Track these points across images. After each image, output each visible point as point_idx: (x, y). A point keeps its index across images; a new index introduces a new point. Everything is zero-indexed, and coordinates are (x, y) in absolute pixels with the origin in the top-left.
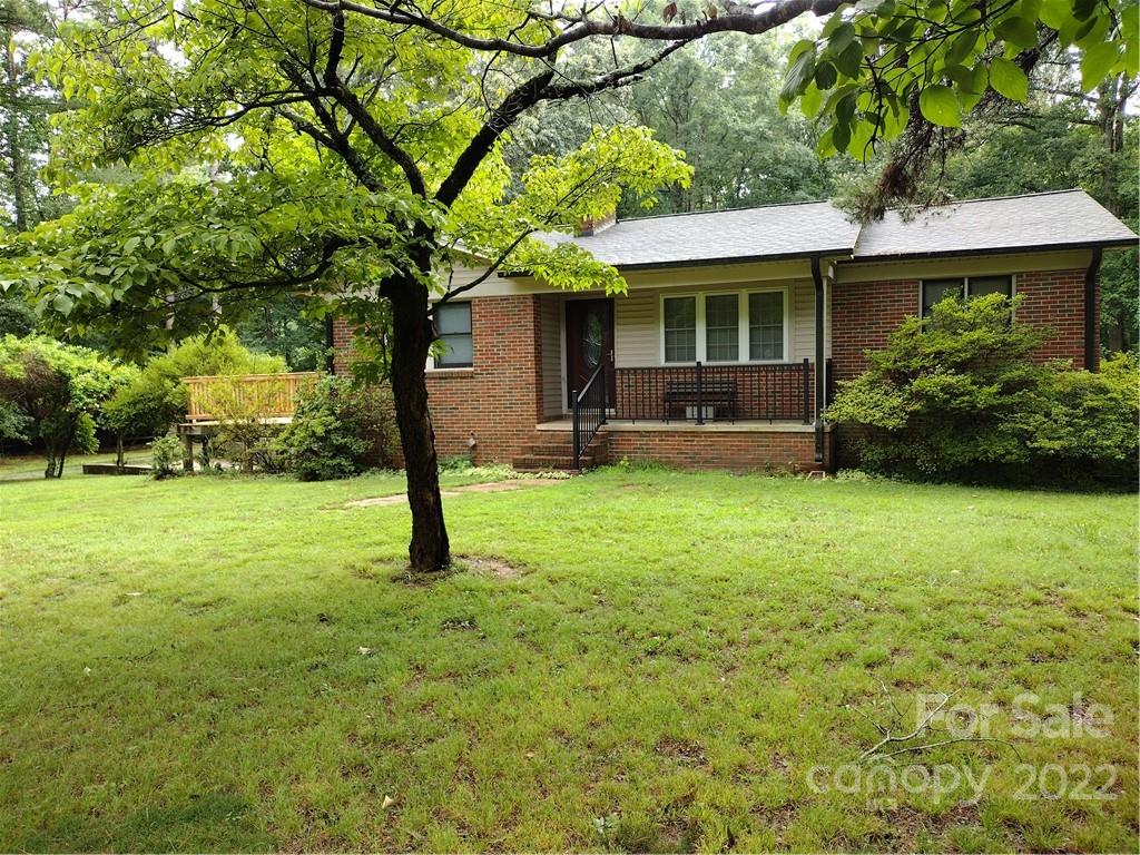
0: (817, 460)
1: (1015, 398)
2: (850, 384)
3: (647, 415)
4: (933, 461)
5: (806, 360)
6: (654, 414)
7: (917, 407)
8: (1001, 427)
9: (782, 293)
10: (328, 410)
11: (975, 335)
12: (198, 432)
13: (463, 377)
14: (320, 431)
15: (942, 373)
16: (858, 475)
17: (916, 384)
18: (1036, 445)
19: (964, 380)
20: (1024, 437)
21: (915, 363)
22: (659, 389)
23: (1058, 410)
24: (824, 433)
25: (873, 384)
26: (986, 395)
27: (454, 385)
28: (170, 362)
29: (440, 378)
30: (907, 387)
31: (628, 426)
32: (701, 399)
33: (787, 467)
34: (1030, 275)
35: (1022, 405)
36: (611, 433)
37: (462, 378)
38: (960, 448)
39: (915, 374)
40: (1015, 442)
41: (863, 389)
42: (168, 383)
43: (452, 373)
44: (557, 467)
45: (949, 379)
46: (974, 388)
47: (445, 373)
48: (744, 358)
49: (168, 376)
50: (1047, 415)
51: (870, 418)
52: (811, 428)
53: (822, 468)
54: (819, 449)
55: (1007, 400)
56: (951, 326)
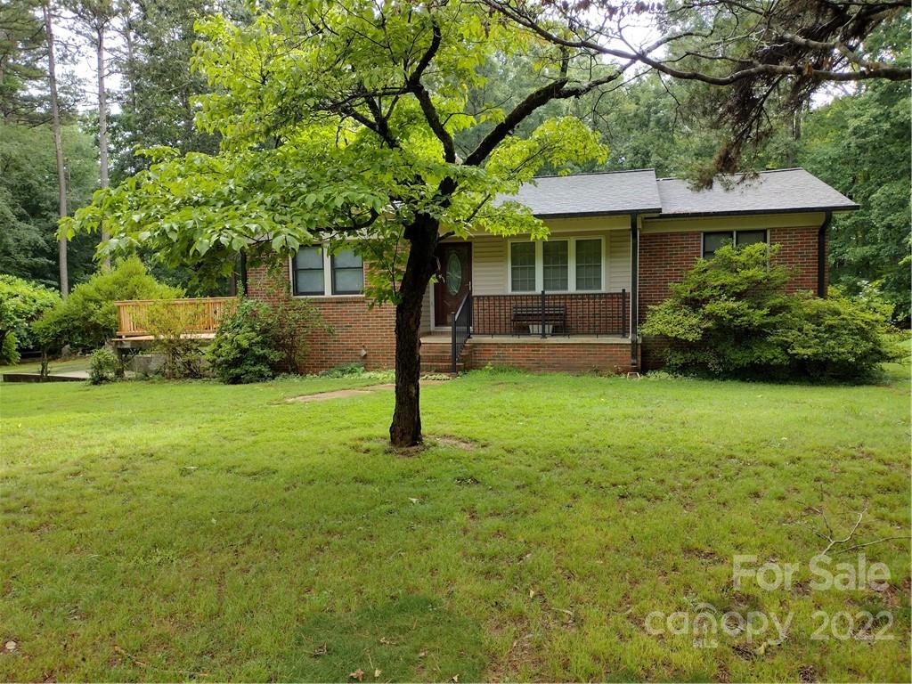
0: (633, 364)
1: (777, 318)
2: (657, 308)
3: (498, 332)
4: (720, 364)
5: (624, 290)
6: (503, 331)
7: (710, 324)
8: (770, 339)
9: (600, 240)
10: (250, 327)
11: (750, 273)
12: (128, 346)
13: (356, 301)
14: (245, 344)
15: (726, 300)
16: (663, 375)
17: (708, 308)
18: (794, 352)
19: (742, 305)
20: (785, 346)
21: (707, 293)
22: (506, 312)
23: (808, 326)
24: (637, 344)
25: (675, 309)
26: (758, 317)
27: (348, 307)
28: (92, 289)
29: (337, 303)
30: (701, 310)
31: (488, 339)
32: (543, 319)
33: (612, 369)
34: (779, 230)
35: (782, 323)
36: (475, 345)
37: (354, 302)
38: (739, 355)
39: (706, 301)
40: (779, 350)
41: (668, 312)
42: (92, 306)
43: (347, 298)
44: (438, 371)
45: (732, 304)
46: (751, 311)
47: (342, 298)
48: (572, 288)
49: (91, 300)
50: (800, 330)
51: (676, 333)
52: (628, 341)
53: (636, 370)
54: (634, 356)
55: (771, 320)
56: (730, 266)
